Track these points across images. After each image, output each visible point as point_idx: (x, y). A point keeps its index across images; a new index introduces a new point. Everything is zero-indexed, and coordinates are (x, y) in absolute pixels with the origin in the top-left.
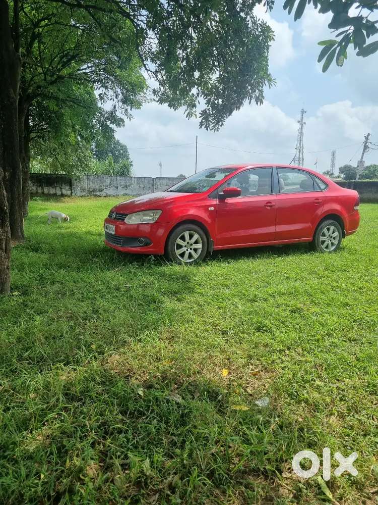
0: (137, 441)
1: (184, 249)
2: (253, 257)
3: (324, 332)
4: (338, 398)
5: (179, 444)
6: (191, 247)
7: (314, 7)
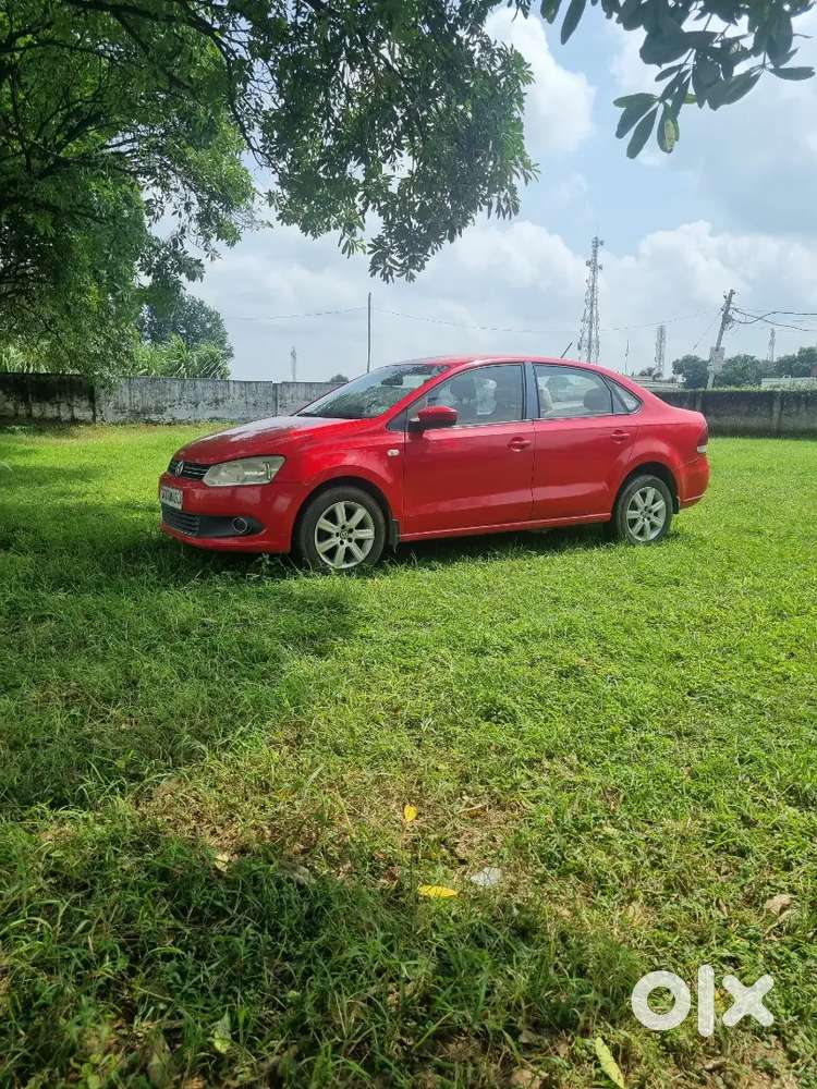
0: (205, 976)
1: (335, 540)
2: (485, 557)
3: (626, 718)
4: (647, 863)
5: (297, 980)
6: (351, 536)
7: (605, 14)
